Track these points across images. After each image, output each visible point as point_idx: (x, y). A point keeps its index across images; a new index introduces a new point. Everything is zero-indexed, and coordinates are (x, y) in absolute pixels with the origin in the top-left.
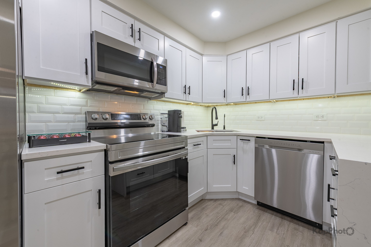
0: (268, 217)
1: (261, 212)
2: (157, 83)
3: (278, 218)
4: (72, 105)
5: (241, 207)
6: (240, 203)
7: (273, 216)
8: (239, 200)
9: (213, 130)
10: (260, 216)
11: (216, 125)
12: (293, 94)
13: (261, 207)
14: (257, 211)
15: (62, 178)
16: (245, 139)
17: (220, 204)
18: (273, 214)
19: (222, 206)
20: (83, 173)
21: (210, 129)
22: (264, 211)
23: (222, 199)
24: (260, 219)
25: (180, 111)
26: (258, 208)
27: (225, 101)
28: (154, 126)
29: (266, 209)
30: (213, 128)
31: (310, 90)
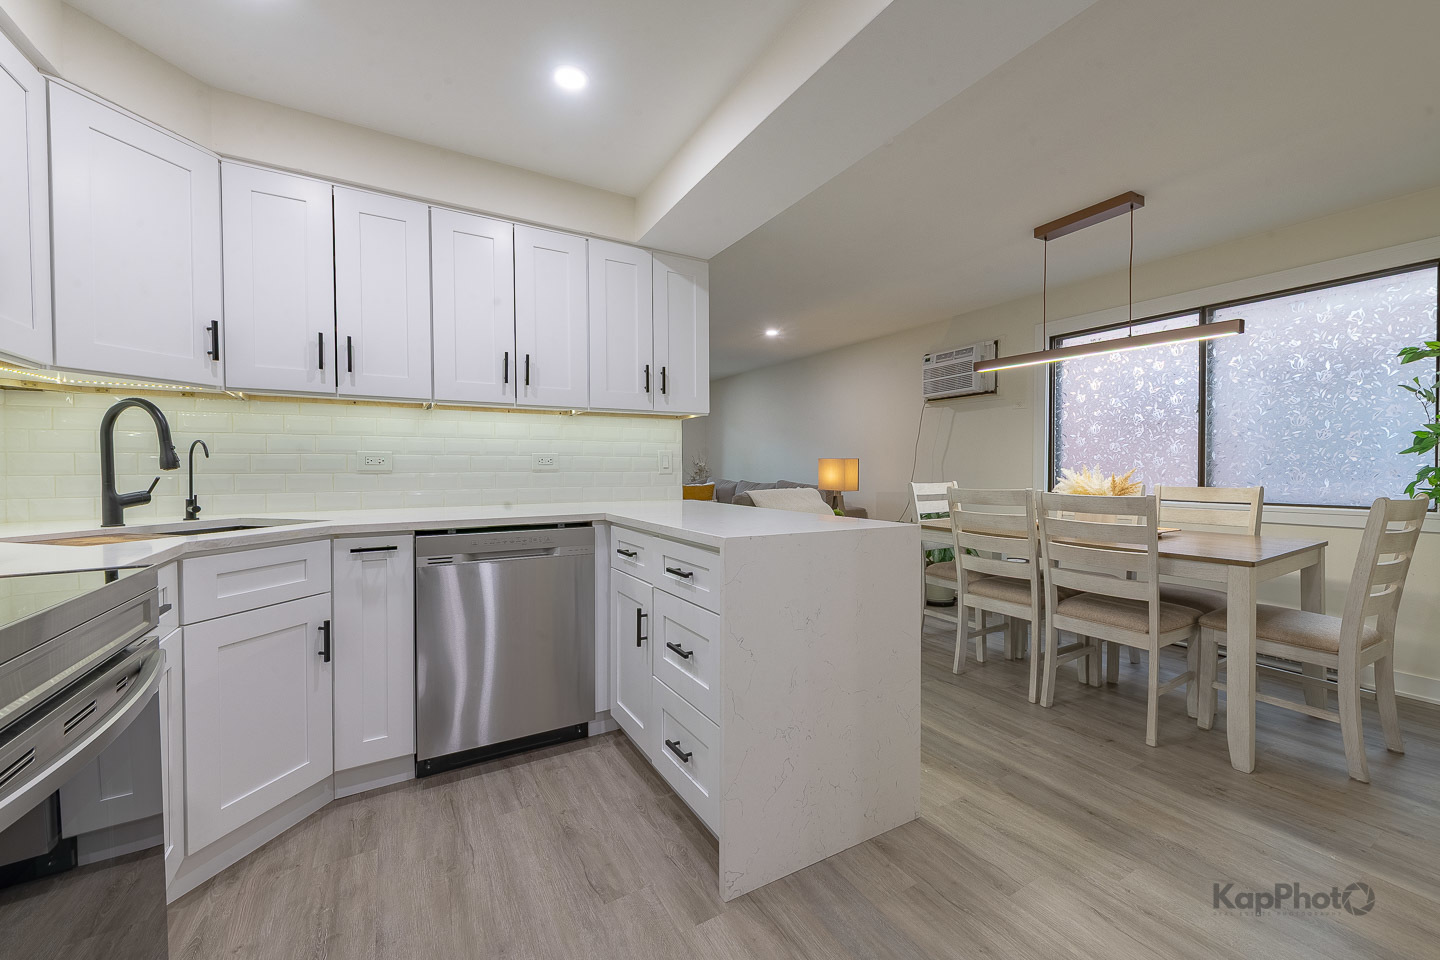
0: (472, 787)
1: (445, 789)
3: (496, 772)
5: (369, 819)
6: (359, 811)
7: (484, 776)
8: (339, 805)
10: (451, 801)
11: (140, 500)
12: (504, 393)
13: (433, 779)
14: (432, 794)
16: (370, 546)
17: (270, 871)
18: (479, 773)
19: (289, 871)
22: (451, 781)
23: (263, 848)
24: (458, 808)
26: (427, 787)
27: (215, 374)
29: (452, 774)
31: (544, 390)
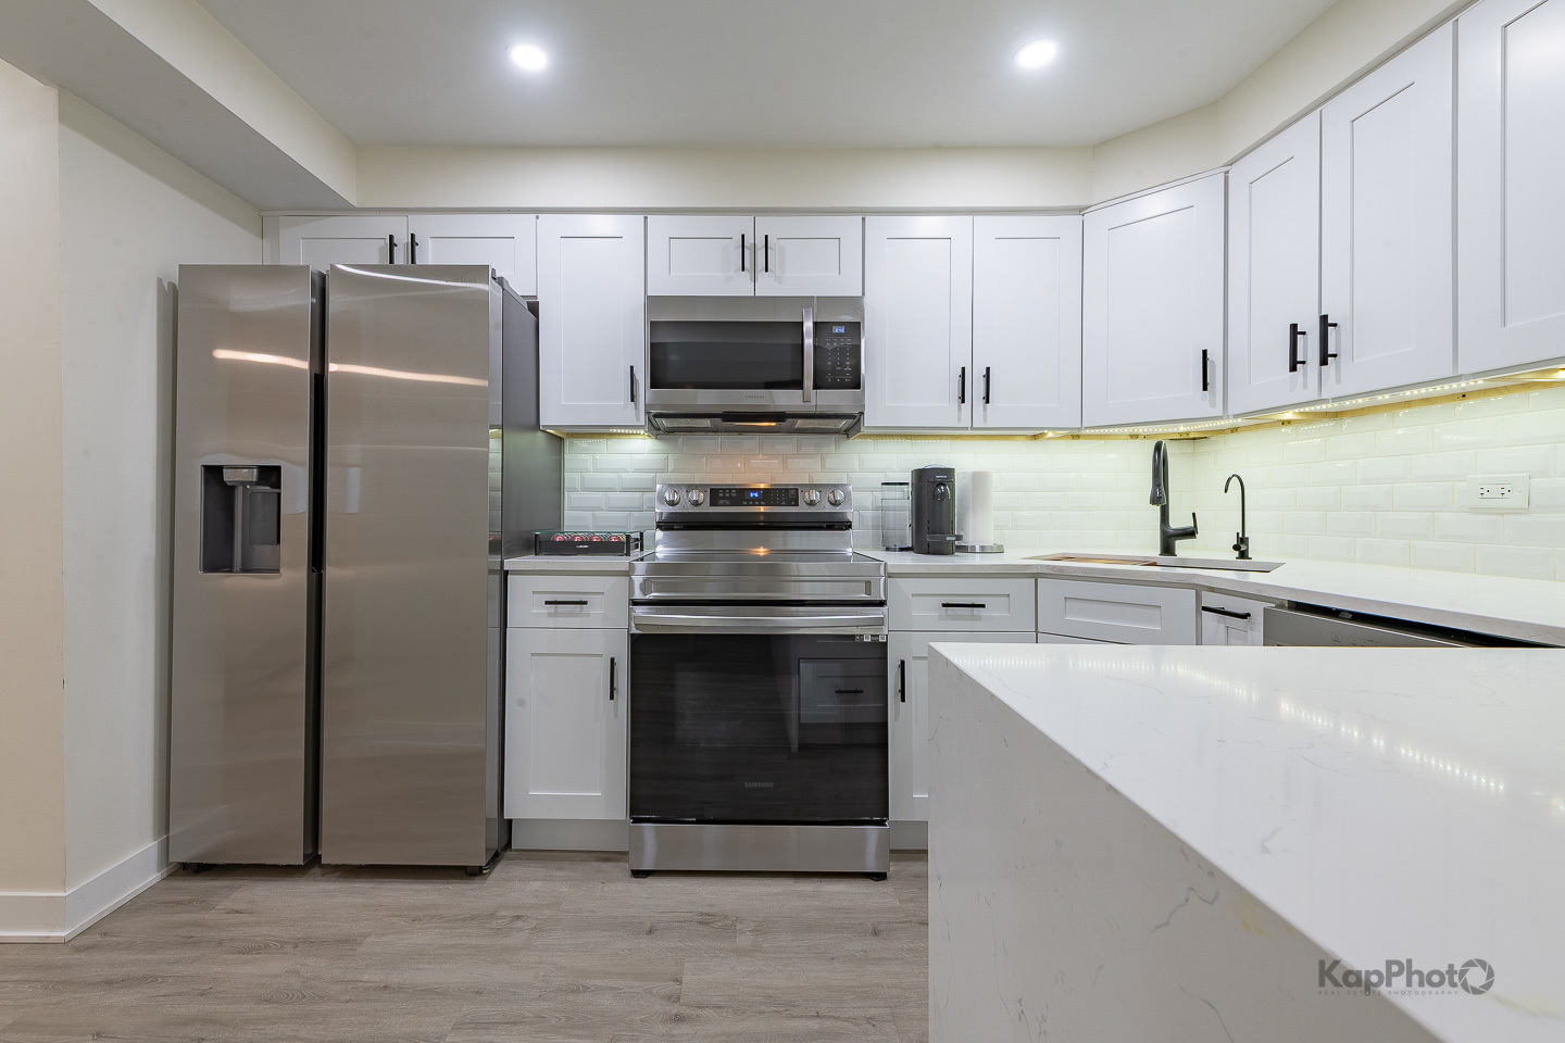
2: (816, 387)
4: (637, 471)
9: (1168, 559)
11: (1190, 533)
15: (555, 615)
20: (588, 615)
21: (1154, 551)
25: (949, 472)
27: (1213, 404)
28: (850, 527)
30: (1167, 549)
